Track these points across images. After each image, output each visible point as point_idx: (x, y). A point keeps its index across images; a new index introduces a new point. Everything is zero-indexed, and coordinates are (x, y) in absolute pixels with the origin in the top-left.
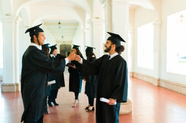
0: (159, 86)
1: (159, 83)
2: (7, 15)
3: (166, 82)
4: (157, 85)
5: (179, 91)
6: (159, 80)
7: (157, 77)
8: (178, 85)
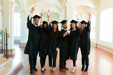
0: (96, 47)
1: (96, 46)
2: (23, 11)
3: (99, 45)
4: (95, 47)
5: (104, 50)
6: (97, 44)
7: (96, 43)
8: (104, 47)
